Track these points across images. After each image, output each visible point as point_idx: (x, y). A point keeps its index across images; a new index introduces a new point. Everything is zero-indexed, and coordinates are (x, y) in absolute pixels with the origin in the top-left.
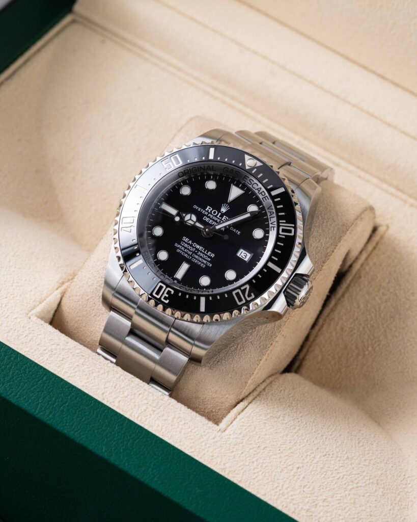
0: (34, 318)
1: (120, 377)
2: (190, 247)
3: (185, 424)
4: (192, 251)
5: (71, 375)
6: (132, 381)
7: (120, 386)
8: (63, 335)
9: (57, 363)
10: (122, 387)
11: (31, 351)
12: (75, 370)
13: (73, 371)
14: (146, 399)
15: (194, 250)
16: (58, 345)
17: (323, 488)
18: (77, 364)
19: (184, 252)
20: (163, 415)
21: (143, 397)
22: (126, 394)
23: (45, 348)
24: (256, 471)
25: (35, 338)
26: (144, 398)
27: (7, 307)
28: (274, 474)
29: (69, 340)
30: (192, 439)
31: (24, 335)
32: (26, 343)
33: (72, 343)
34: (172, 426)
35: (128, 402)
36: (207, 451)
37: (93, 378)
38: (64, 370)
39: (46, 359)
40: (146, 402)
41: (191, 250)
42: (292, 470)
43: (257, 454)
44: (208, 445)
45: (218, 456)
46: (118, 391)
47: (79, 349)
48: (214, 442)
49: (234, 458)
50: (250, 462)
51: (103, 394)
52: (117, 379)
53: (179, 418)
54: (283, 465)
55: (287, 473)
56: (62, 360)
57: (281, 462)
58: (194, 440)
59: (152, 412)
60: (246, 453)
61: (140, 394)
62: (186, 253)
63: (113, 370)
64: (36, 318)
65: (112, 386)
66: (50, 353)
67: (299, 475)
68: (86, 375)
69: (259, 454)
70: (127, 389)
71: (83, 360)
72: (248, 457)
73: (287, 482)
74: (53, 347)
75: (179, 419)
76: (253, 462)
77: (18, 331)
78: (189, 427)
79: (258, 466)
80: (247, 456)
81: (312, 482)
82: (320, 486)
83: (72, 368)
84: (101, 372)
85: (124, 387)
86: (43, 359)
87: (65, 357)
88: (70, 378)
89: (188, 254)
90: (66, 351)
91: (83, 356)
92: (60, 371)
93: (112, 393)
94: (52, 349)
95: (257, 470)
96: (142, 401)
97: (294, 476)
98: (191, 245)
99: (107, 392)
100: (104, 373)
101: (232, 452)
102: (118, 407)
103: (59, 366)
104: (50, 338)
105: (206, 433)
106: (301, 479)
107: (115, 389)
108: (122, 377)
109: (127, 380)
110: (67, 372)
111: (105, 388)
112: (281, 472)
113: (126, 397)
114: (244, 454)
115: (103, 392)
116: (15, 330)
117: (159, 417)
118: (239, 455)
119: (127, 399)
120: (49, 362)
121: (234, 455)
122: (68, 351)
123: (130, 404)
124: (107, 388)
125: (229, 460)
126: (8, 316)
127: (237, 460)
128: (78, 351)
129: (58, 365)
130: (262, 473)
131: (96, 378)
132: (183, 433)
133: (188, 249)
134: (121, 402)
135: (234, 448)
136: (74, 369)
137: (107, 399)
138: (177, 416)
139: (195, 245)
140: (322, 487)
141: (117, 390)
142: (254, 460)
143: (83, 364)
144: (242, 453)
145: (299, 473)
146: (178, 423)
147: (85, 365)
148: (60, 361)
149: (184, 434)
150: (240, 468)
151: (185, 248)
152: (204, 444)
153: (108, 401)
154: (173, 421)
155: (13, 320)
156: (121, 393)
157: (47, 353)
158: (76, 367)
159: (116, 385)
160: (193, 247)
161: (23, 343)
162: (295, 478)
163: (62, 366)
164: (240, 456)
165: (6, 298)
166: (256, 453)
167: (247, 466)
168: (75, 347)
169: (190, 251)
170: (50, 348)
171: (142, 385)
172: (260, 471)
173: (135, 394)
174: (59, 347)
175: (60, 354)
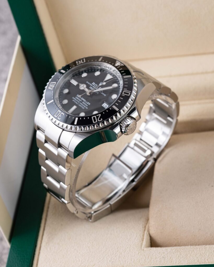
0: (145, 249)
1: (200, 250)
5: (179, 262)
6: (206, 248)
7: (203, 253)
8: (163, 248)
9: (170, 261)
10: (204, 253)
11: (155, 263)
12: (179, 259)
13: (178, 260)
16: (164, 253)
18: (178, 256)
22: (207, 254)
23: (160, 258)
25: (152, 257)
27: (131, 251)
29: (167, 248)
31: (147, 258)
32: (150, 261)
33: (169, 249)
35: (211, 257)
37: (189, 257)
38: (174, 262)
39: (163, 262)
46: (203, 255)
47: (174, 249)
51: (198, 261)
52: (199, 251)
56: (171, 258)
63: (195, 248)
64: (146, 248)
65: (199, 255)
66: (163, 259)
68: (185, 258)
70: (207, 252)
71: (179, 253)
74: (163, 255)
77: (143, 258)
83: (177, 259)
84: (190, 252)
85: (205, 253)
86: (162, 263)
87: (171, 256)
88: (179, 264)
90: (169, 253)
91: (178, 251)
92: (173, 263)
93: (201, 258)
94: (163, 257)
99: (199, 259)
100: (192, 252)
102: (209, 262)
103: (171, 262)
104: (158, 253)
107: (202, 256)
108: (200, 249)
109: (203, 249)
110: (176, 262)
111: (197, 258)
113: (209, 256)
115: (197, 260)
116: (142, 259)
119: (209, 257)
120: (166, 263)
122: (170, 253)
123: (212, 258)
124: (198, 257)
126: (134, 255)
128: (174, 250)
129: (170, 262)
131: (190, 256)
134: (208, 260)
136: (178, 259)
137: (201, 262)
143: (180, 254)
147: (181, 254)
148: (170, 259)
153: (202, 263)
155: (137, 255)
156: (205, 255)
157: (162, 260)
158: (178, 258)
159: (201, 254)
161: (149, 262)
163: (172, 261)
165: (128, 248)
168: (171, 249)
170: (162, 257)
171: (211, 247)
173: (211, 252)
174: (165, 254)
175: (168, 256)
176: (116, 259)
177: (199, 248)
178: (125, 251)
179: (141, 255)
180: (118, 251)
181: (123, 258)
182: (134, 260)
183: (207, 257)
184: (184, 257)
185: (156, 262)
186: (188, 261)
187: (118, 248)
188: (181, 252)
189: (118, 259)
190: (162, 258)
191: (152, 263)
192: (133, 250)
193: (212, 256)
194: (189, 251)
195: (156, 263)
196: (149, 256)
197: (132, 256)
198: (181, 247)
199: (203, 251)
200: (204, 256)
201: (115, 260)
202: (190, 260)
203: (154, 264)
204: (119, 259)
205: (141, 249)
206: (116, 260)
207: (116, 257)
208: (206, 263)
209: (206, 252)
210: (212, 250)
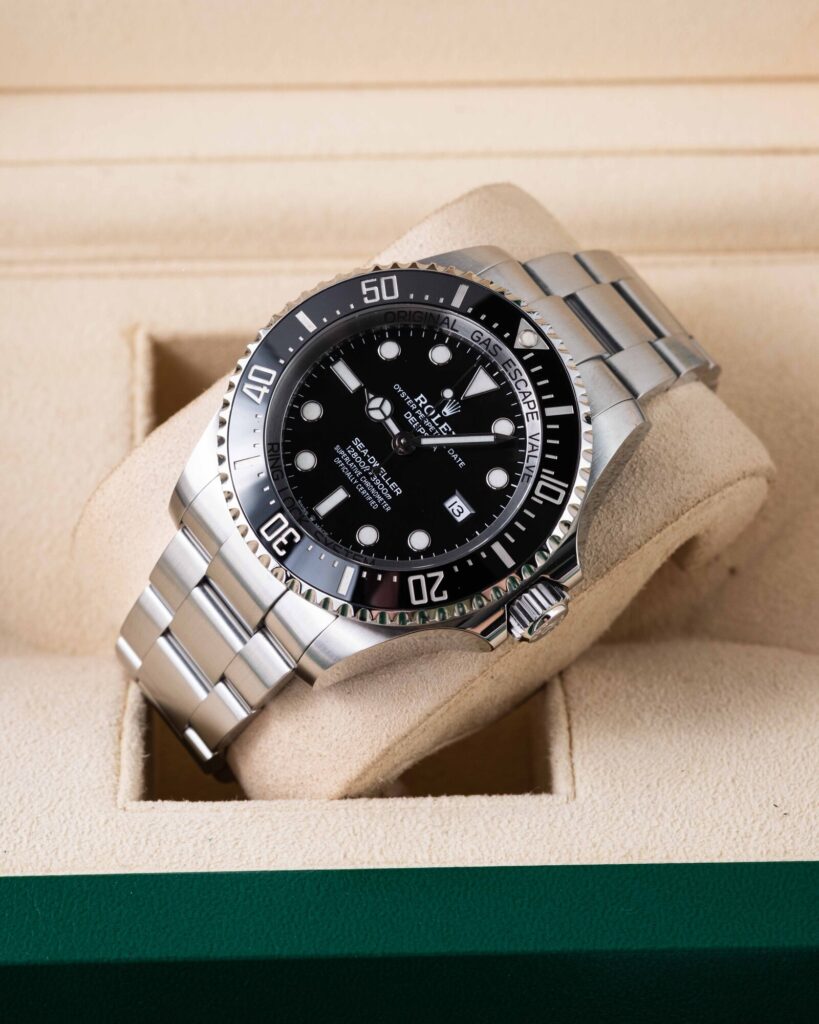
2: (360, 462)
3: (509, 822)
4: (362, 471)
11: (175, 860)
12: (271, 846)
13: (268, 851)
14: (418, 822)
15: (367, 468)
16: (209, 823)
17: (795, 788)
18: (264, 835)
19: (348, 467)
20: (466, 830)
21: (410, 823)
22: (380, 832)
23: (193, 841)
24: (677, 826)
25: (162, 836)
26: (414, 822)
27: (76, 813)
28: (707, 814)
30: (541, 839)
31: (144, 841)
32: (157, 851)
34: (493, 838)
35: (395, 844)
36: (580, 843)
37: (308, 841)
38: (253, 858)
39: (209, 858)
40: (420, 826)
41: (362, 467)
42: (727, 790)
43: (656, 798)
44: (573, 833)
45: (603, 840)
48: (578, 822)
49: (628, 828)
50: (657, 819)
51: (345, 856)
53: (492, 819)
54: (708, 790)
55: (723, 799)
56: (237, 844)
57: (700, 789)
58: (545, 839)
59: (445, 836)
60: (638, 808)
61: (402, 820)
62: (350, 470)
65: (349, 835)
66: (207, 844)
67: (745, 791)
68: (293, 843)
69: (659, 797)
72: (647, 812)
73: (738, 814)
74: (205, 830)
75: (496, 821)
76: (661, 815)
77: (128, 841)
78: (521, 823)
79: (673, 816)
80: (644, 811)
81: (773, 789)
82: (789, 788)
86: (204, 862)
87: (236, 836)
89: (353, 473)
90: (229, 825)
91: (263, 817)
92: (247, 863)
93: (357, 846)
94: (206, 838)
95: (678, 824)
96: (414, 829)
97: (739, 797)
98: (365, 459)
99: (349, 850)
100: (319, 822)
101: (618, 819)
102: (386, 861)
103: (241, 855)
104: (187, 822)
105: (553, 816)
106: (752, 795)
107: (357, 838)
110: (260, 858)
111: (340, 845)
112: (715, 804)
113: (386, 837)
114: (638, 813)
115: (342, 852)
117: (462, 836)
118: (632, 818)
119: (388, 841)
121: (625, 822)
122: (233, 824)
123: (399, 846)
124: (344, 842)
125: (623, 835)
126: (90, 826)
127: (635, 827)
129: (237, 856)
130: (690, 824)
132: (518, 838)
133: (357, 464)
134: (384, 853)
135: (613, 812)
136: (267, 846)
137: (358, 859)
138: (487, 818)
139: (372, 460)
140: (792, 787)
141: (361, 835)
142: (660, 810)
143: (273, 830)
144: (634, 812)
145: (742, 789)
146: (499, 827)
148: (234, 847)
149: (522, 838)
150: (651, 837)
151: (353, 460)
152: (564, 835)
153: (362, 863)
154: (488, 830)
155: (103, 829)
156: (373, 836)
157: (203, 848)
158: (268, 841)
159: (354, 830)
160: (367, 464)
162: (743, 799)
164: (634, 820)
165: (60, 800)
166: (652, 798)
167: (658, 826)
169: (359, 468)
172: (684, 821)
173: (394, 825)
174: (212, 826)
176: (18, 841)
177: (346, 809)
178: (53, 811)
179: (117, 826)
180: (21, 811)
181: (45, 839)
182: (92, 846)
183: (379, 844)
184: (291, 842)
185: (181, 855)
186: (305, 856)
187: (21, 799)
188: (274, 820)
189: (25, 841)
190: (203, 842)
191: (164, 859)
192: (83, 808)
193: (396, 837)
194: (307, 817)
195: (180, 861)
196: (149, 834)
197: (83, 833)
198: (275, 802)
199: (363, 820)
200: (368, 837)
201: (15, 846)
202: (315, 850)
203: (171, 864)
204: (28, 841)
205: (116, 805)
206: (18, 846)
207: (16, 832)
208: (378, 863)
209: (373, 824)
210: (395, 818)
